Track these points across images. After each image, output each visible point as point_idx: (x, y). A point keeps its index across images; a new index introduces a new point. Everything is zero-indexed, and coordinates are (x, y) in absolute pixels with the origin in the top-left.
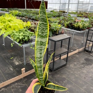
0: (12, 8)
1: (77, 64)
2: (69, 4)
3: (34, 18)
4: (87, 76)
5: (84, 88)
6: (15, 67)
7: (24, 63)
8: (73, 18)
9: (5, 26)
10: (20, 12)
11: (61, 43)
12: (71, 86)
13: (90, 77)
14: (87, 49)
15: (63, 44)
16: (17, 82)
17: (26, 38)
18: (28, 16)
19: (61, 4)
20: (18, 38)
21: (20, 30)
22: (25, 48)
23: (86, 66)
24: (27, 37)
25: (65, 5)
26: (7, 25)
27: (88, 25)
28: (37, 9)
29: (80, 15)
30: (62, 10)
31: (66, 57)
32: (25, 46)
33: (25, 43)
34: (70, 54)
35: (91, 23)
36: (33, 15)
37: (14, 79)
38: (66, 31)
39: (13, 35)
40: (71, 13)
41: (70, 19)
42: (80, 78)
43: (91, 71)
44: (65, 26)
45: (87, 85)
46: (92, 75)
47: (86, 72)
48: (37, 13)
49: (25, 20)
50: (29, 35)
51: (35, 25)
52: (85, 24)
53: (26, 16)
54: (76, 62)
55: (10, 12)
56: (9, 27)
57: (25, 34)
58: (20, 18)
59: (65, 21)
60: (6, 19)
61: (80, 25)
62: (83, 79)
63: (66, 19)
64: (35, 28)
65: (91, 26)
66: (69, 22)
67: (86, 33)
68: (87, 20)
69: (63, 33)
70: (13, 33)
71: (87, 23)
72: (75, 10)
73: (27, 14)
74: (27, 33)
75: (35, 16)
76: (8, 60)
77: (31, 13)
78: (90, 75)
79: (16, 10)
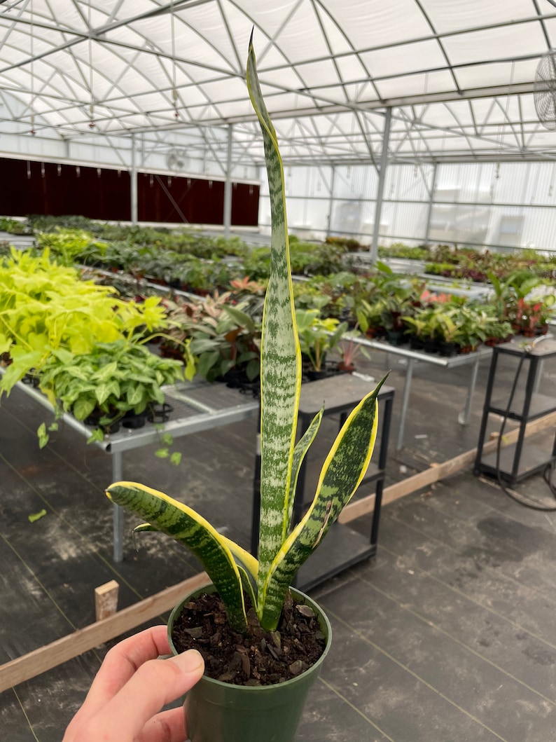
0: (51, 218)
1: (438, 553)
2: (379, 201)
3: (182, 277)
4: (497, 633)
5: (480, 708)
6: (54, 574)
7: (111, 549)
8: (405, 283)
9: (13, 321)
10: (95, 242)
12: (401, 698)
13: (521, 637)
14: (489, 461)
16: (66, 677)
17: (135, 398)
18: (148, 267)
19: (336, 203)
20: (88, 396)
21: (102, 351)
22: (128, 455)
23: (489, 569)
24: (140, 388)
25: (359, 209)
26: (21, 319)
27: (491, 324)
28: (197, 227)
29: (443, 266)
30: (343, 237)
31: (371, 508)
32: (124, 441)
33: (128, 425)
34: (391, 493)
35: (507, 312)
36: (177, 262)
37: (43, 654)
38: (367, 355)
39: (56, 377)
40: (391, 254)
41: (390, 286)
42: (457, 641)
43: (522, 599)
44: (359, 329)
45: (501, 686)
46: (525, 626)
47: (490, 603)
48: (197, 246)
49: (131, 290)
50: (154, 378)
51: (190, 320)
52: (471, 316)
53: (133, 263)
54: (428, 543)
55: (39, 241)
56: (36, 329)
57: (127, 372)
58: (100, 276)
59: (358, 298)
60: (16, 284)
61: (444, 323)
62: (473, 651)
63: (364, 288)
64: (188, 337)
65: (506, 328)
66: (382, 303)
67: (481, 368)
68: (485, 295)
69: (352, 364)
70: (59, 366)
71: (484, 315)
72: (416, 237)
73: (141, 255)
74: (141, 366)
75: (189, 267)
76: (13, 527)
77: (167, 246)
78: (517, 625)
79: (76, 228)
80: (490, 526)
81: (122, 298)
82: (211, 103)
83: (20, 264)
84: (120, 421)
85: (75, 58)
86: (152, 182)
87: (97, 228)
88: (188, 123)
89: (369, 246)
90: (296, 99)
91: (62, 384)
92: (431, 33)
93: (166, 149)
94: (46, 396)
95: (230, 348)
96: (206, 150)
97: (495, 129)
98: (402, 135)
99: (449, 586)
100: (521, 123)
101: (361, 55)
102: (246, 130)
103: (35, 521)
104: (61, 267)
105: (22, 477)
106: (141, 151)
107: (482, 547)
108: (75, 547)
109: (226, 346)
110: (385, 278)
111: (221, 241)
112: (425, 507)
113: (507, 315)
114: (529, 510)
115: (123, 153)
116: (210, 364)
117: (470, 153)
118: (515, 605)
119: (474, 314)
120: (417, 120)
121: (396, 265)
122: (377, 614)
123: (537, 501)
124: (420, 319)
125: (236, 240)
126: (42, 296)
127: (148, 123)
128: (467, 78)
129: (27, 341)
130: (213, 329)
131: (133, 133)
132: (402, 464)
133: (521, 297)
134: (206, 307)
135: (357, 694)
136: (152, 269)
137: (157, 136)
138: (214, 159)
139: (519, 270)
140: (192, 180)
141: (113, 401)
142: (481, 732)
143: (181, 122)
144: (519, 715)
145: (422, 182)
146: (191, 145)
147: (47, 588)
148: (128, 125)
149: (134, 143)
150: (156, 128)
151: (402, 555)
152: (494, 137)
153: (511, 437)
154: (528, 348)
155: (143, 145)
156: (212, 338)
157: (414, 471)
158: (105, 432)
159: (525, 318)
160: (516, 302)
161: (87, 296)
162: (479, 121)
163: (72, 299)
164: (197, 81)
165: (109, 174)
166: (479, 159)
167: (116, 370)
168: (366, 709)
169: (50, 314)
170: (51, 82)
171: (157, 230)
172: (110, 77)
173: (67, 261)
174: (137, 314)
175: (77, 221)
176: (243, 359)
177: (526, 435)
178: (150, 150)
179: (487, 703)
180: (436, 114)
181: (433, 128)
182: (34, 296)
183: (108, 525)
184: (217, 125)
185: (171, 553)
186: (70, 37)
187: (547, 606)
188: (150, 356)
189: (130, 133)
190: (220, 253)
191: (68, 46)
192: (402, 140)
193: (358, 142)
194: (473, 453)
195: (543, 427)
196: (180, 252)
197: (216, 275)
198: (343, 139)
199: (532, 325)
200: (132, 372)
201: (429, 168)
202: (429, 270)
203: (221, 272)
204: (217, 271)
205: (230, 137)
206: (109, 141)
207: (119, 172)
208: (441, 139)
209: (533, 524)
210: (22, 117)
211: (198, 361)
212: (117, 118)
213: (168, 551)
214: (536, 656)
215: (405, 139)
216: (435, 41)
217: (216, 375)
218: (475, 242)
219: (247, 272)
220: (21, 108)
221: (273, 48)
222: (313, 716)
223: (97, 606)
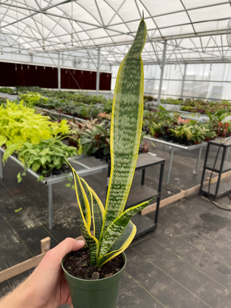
0: (25, 87)
1: (183, 227)
2: (161, 80)
3: (78, 112)
4: (206, 261)
5: (199, 292)
6: (25, 234)
7: (48, 224)
8: (171, 115)
9: (8, 131)
10: (43, 97)
11: (141, 173)
12: (165, 287)
13: (216, 263)
14: (205, 189)
15: (146, 176)
17: (57, 162)
18: (64, 108)
20: (38, 162)
21: (44, 143)
22: (53, 185)
23: (204, 234)
24: (59, 158)
25: (153, 83)
26: (11, 130)
27: (207, 132)
28: (85, 91)
29: (188, 107)
31: (155, 209)
32: (52, 180)
33: (54, 174)
34: (163, 203)
35: (214, 126)
36: (76, 106)
37: (20, 266)
38: (154, 145)
39: (25, 154)
40: (166, 102)
41: (164, 116)
42: (190, 264)
43: (218, 247)
44: (151, 134)
45: (208, 283)
46: (219, 258)
47: (204, 248)
48: (85, 99)
49: (56, 118)
50: (65, 154)
51: (80, 130)
52: (199, 129)
53: (58, 106)
54: (179, 223)
55: (20, 97)
56: (17, 134)
57: (53, 152)
58: (44, 111)
59: (151, 121)
60: (9, 115)
61: (187, 132)
62: (196, 268)
63: (154, 117)
64: (79, 137)
65: (213, 134)
66: (161, 123)
67: (203, 150)
68: (205, 119)
69: (148, 149)
70: (26, 149)
71: (204, 128)
72: (177, 95)
73: (61, 103)
74: (59, 149)
75: (81, 108)
76: (9, 215)
77: (73, 99)
78: (215, 258)
79: (35, 91)
80: (205, 217)
81: (53, 121)
82: (91, 39)
83: (11, 107)
84: (51, 172)
85: (34, 20)
86: (66, 72)
87: (44, 91)
88: (81, 48)
89: (157, 99)
90: (126, 37)
91: (27, 157)
92: (183, 9)
93: (72, 58)
94: (21, 161)
95: (97, 142)
96: (89, 59)
97: (211, 49)
98: (171, 52)
99: (187, 241)
100: (222, 47)
101: (154, 18)
102: (106, 50)
103: (17, 212)
104: (28, 108)
105: (12, 194)
106: (62, 59)
107: (201, 225)
108: (33, 223)
109: (95, 141)
110: (163, 112)
111: (95, 97)
112: (178, 208)
113: (214, 129)
114: (222, 210)
115: (54, 60)
116: (88, 148)
117: (200, 59)
118: (214, 249)
119: (200, 128)
120: (178, 46)
121: (168, 107)
122: (157, 253)
123: (225, 206)
124: (177, 130)
125: (101, 97)
126: (20, 120)
127: (65, 48)
128: (198, 28)
129: (14, 139)
130: (90, 134)
131: (59, 52)
132: (169, 190)
133: (220, 120)
134: (87, 125)
135: (148, 285)
136: (66, 109)
137: (69, 53)
138: (92, 62)
139: (221, 109)
140: (83, 71)
141: (48, 164)
142: (199, 302)
143: (78, 47)
144: (215, 295)
145: (180, 72)
146: (83, 57)
147: (22, 239)
148: (57, 49)
149: (59, 56)
150: (68, 50)
151: (168, 228)
152: (211, 53)
153: (215, 180)
154: (222, 142)
155: (63, 56)
156: (89, 138)
157: (174, 193)
158: (44, 176)
159: (221, 129)
160: (218, 123)
161: (38, 120)
162: (204, 46)
163: (32, 122)
164: (85, 30)
165: (49, 69)
166: (205, 62)
167: (49, 151)
168: (151, 291)
169: (23, 128)
170: (25, 31)
171: (69, 92)
172: (49, 28)
173: (30, 106)
174: (58, 128)
175: (36, 88)
176: (102, 146)
177: (221, 179)
178: (66, 59)
179: (202, 290)
180: (186, 43)
181: (184, 49)
182: (16, 120)
183: (47, 214)
184: (94, 48)
185: (72, 226)
186: (32, 12)
187: (228, 250)
188: (63, 145)
189: (58, 52)
190: (94, 102)
191: (32, 16)
192: (171, 54)
193: (153, 55)
194: (199, 186)
195: (229, 175)
196: (78, 101)
197: (92, 111)
198: (147, 54)
199: (224, 133)
200: (56, 152)
201: (183, 66)
202: (182, 109)
203: (94, 110)
204: (93, 110)
205: (99, 53)
206: (49, 55)
207: (53, 68)
208: (188, 54)
209: (223, 216)
210: (13, 45)
211: (83, 147)
212: (52, 45)
213: (71, 225)
214: (223, 271)
215: (172, 53)
216: (185, 12)
217: (91, 153)
218: (203, 97)
219: (105, 110)
220: (13, 42)
221: (117, 15)
222: (129, 294)
223: (42, 247)
